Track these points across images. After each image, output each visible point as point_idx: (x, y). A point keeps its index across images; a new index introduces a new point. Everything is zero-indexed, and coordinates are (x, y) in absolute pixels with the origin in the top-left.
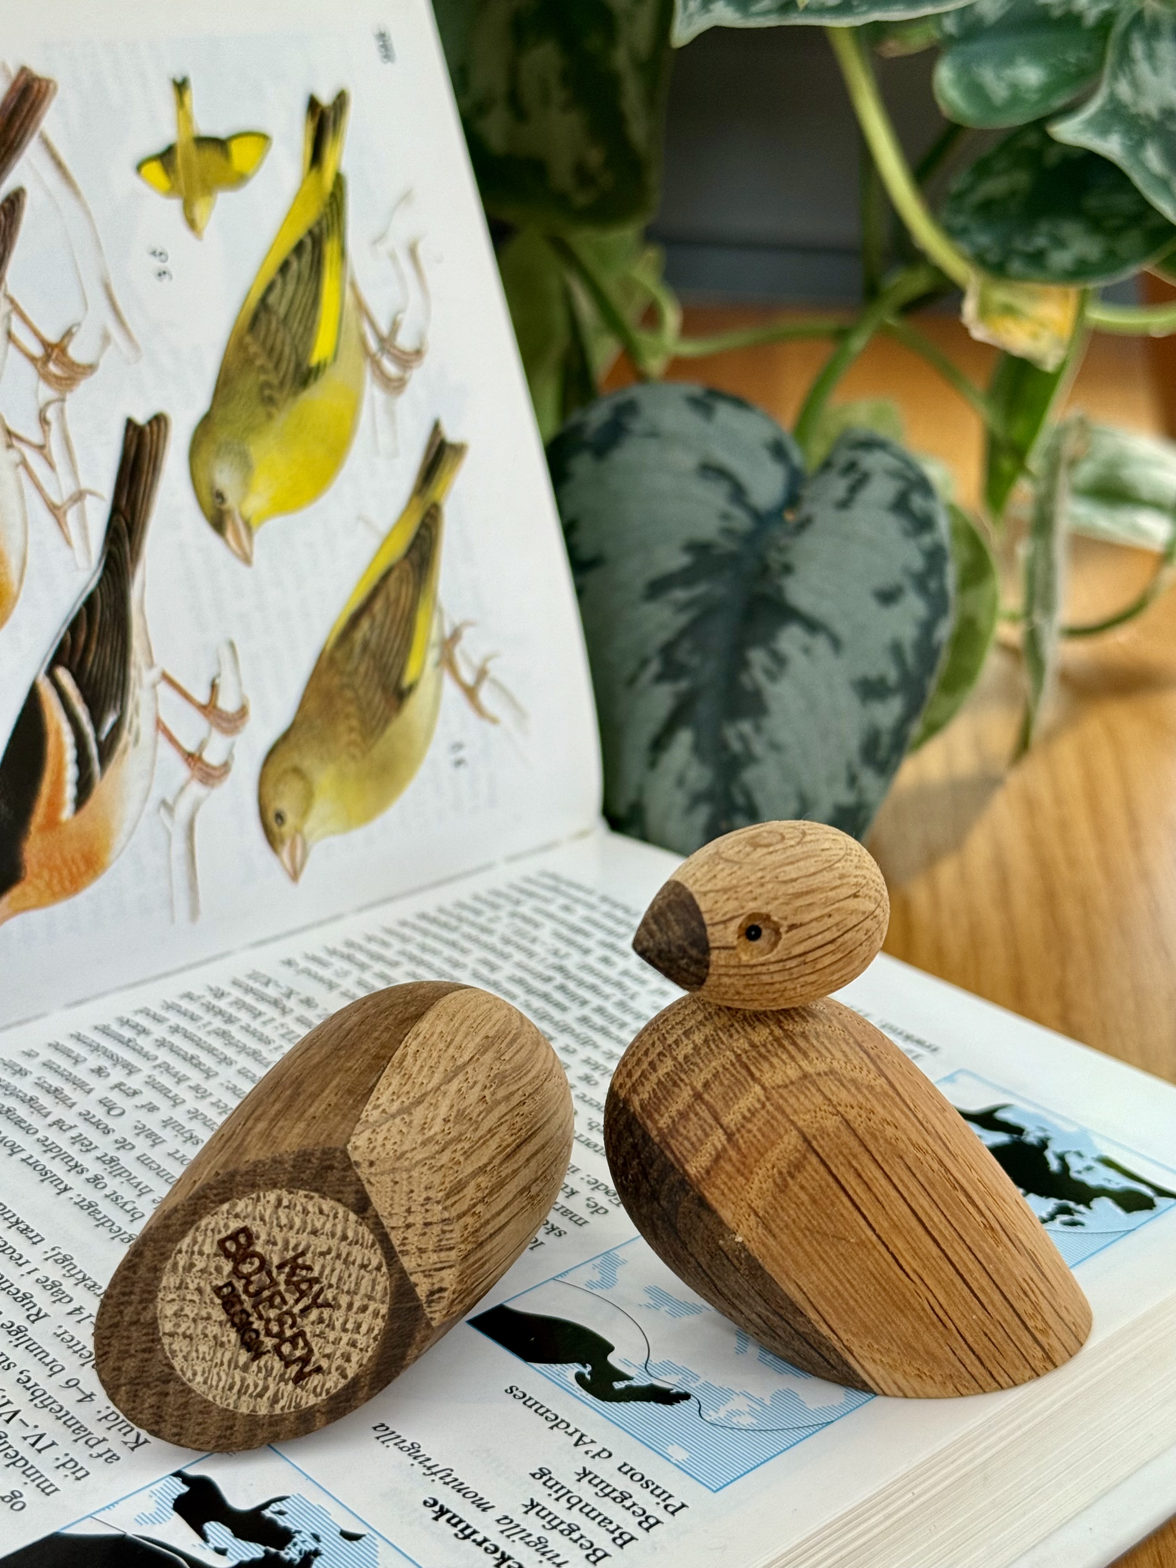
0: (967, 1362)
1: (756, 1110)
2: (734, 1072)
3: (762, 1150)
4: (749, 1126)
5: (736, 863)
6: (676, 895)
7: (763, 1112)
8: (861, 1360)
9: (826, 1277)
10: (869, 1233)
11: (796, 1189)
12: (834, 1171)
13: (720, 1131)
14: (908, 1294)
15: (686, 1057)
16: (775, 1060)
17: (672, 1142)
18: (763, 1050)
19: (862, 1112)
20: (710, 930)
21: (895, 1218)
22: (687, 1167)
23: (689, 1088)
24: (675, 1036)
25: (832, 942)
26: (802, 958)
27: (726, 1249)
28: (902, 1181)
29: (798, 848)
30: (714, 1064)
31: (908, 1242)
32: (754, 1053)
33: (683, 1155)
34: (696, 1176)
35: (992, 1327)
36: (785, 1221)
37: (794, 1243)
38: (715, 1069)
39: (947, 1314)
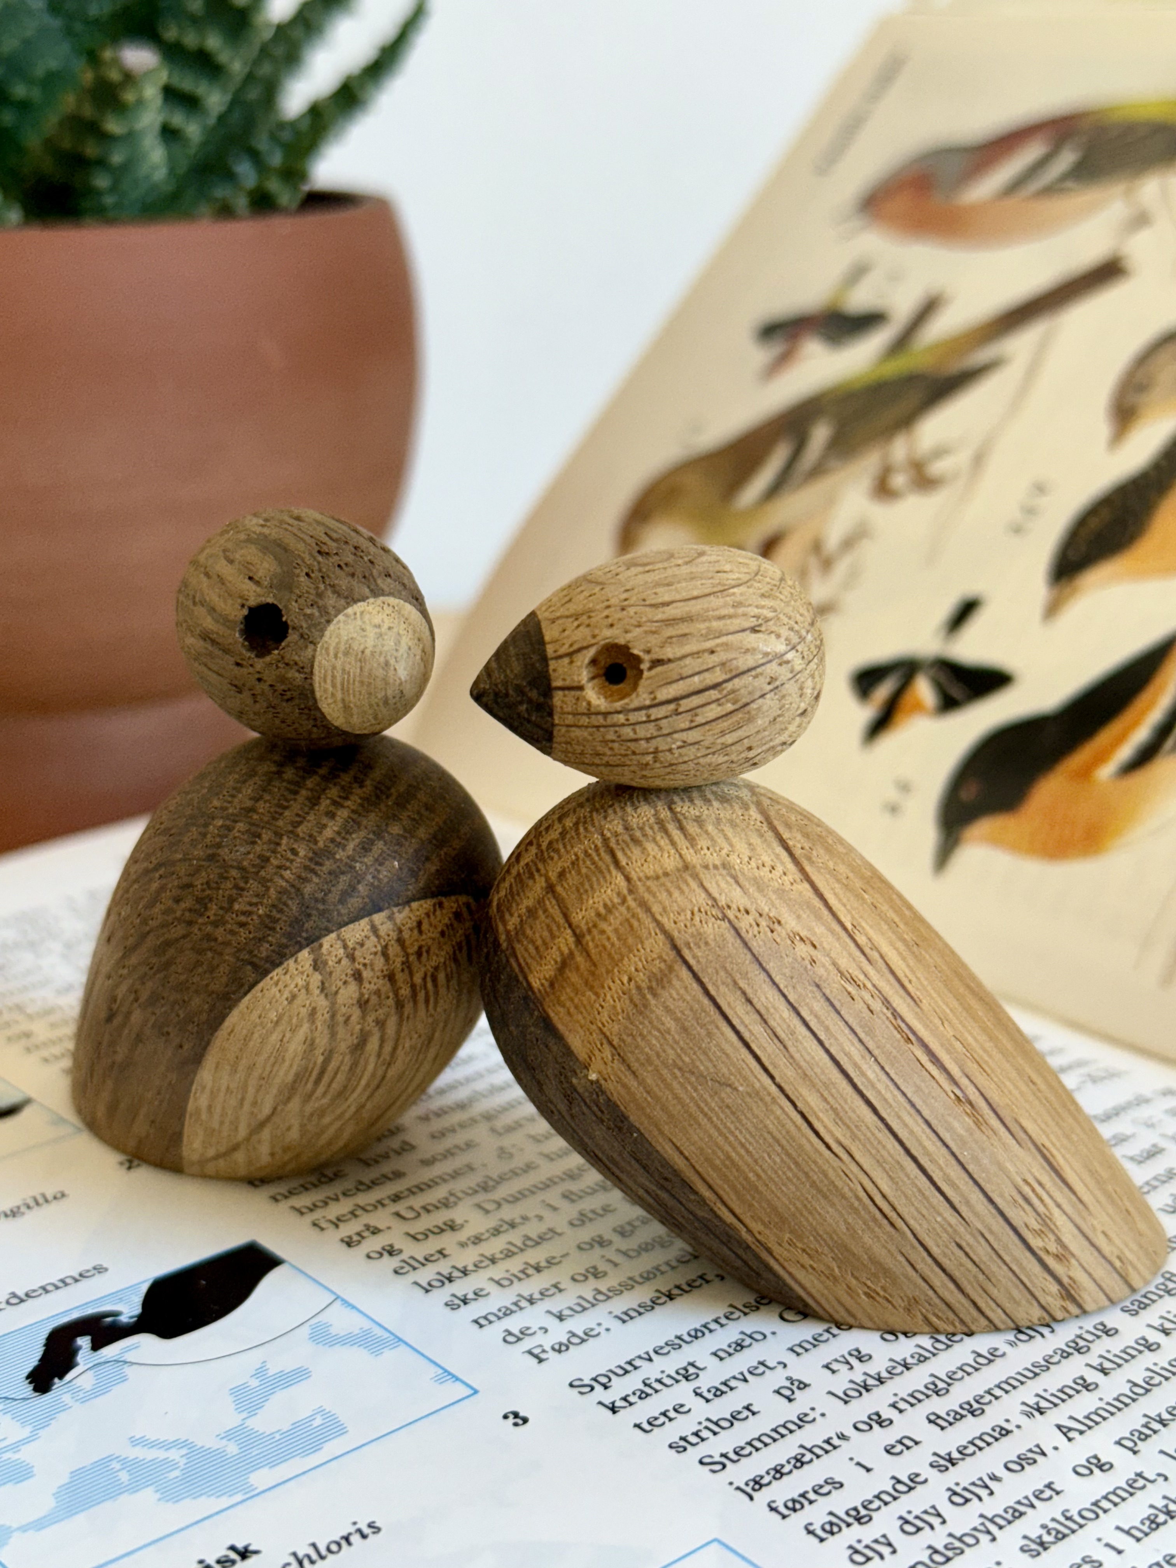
0: (937, 1283)
1: (614, 906)
2: (596, 858)
3: (616, 957)
4: (603, 925)
5: (598, 583)
7: (623, 909)
9: (710, 1136)
10: (767, 1081)
11: (660, 1011)
12: (713, 992)
13: (569, 931)
14: (831, 1173)
15: (550, 844)
16: (651, 847)
17: (518, 947)
18: (638, 834)
19: (760, 920)
20: (552, 664)
21: (803, 1064)
22: (532, 979)
23: (543, 879)
24: (550, 822)
25: (715, 686)
26: (672, 706)
27: (581, 1090)
28: (815, 1016)
30: (576, 849)
31: (825, 1100)
32: (627, 838)
33: (527, 964)
34: (540, 991)
35: (968, 1237)
36: (647, 1054)
37: (662, 1086)
38: (576, 855)
39: (895, 1209)
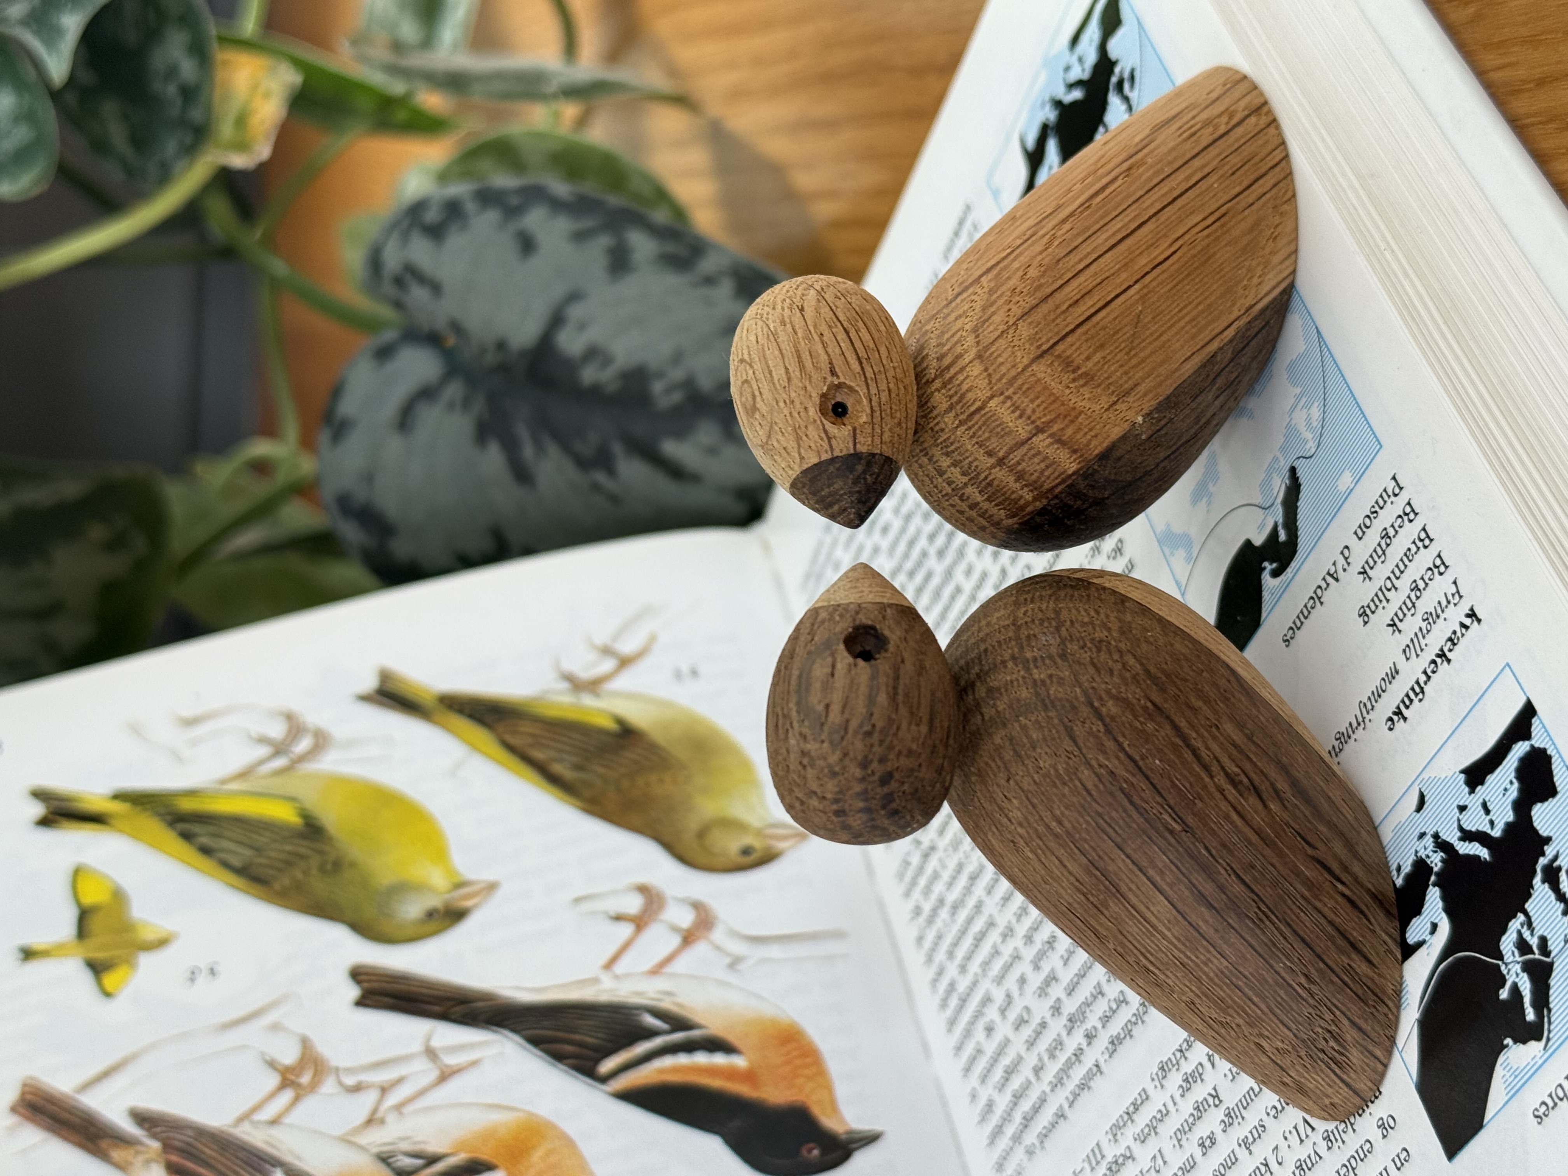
0: (1261, 191)
1: (1013, 405)
2: (976, 427)
3: (1052, 398)
4: (1029, 412)
5: (771, 428)
6: (804, 487)
7: (1015, 398)
8: (1260, 296)
9: (1176, 333)
10: (1132, 291)
11: (1090, 364)
12: (1072, 327)
13: (1034, 439)
14: (1193, 252)
15: (964, 474)
16: (965, 387)
17: (1046, 486)
18: (955, 399)
19: (1014, 300)
20: (837, 453)
21: (1117, 267)
22: (1070, 472)
23: (993, 471)
24: (944, 484)
25: (847, 332)
26: (864, 361)
27: (1150, 432)
28: (1081, 260)
29: (755, 367)
30: (969, 447)
31: (1141, 253)
32: (958, 407)
33: (1059, 476)
34: (1079, 463)
35: (1226, 168)
36: (1122, 374)
37: (1143, 365)
38: (974, 445)
39: (1212, 213)
